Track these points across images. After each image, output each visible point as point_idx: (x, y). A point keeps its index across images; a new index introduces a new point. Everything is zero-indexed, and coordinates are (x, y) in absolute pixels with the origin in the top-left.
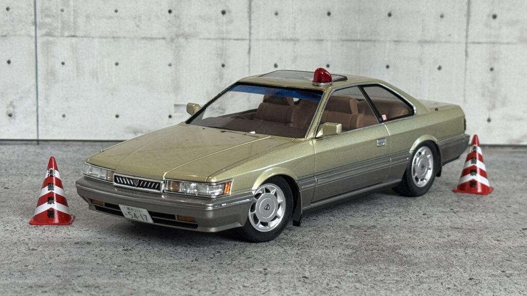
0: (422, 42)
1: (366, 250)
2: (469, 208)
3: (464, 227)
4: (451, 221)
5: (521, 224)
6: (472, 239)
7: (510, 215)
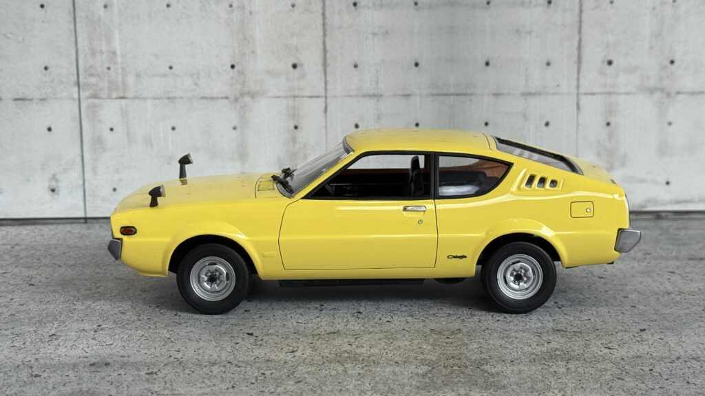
0: (526, 95)
1: (444, 367)
2: (577, 300)
3: (569, 328)
4: (554, 320)
5: (638, 323)
6: (576, 347)
7: (626, 310)
